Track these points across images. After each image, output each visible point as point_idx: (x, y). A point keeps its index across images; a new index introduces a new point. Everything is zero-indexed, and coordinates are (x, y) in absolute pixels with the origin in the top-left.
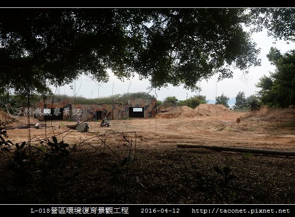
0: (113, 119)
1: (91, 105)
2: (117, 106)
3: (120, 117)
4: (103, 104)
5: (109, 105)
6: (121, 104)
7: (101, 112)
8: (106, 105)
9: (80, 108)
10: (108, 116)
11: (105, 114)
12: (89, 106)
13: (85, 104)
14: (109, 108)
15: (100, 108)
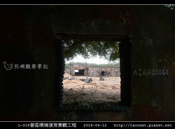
0: (111, 76)
1: (99, 68)
2: (113, 68)
3: (115, 75)
4: (105, 67)
5: (109, 68)
6: (116, 67)
7: (104, 72)
8: (107, 68)
9: (93, 69)
10: (108, 74)
11: (106, 73)
12: (98, 68)
13: (95, 67)
14: (109, 70)
15: (104, 70)
